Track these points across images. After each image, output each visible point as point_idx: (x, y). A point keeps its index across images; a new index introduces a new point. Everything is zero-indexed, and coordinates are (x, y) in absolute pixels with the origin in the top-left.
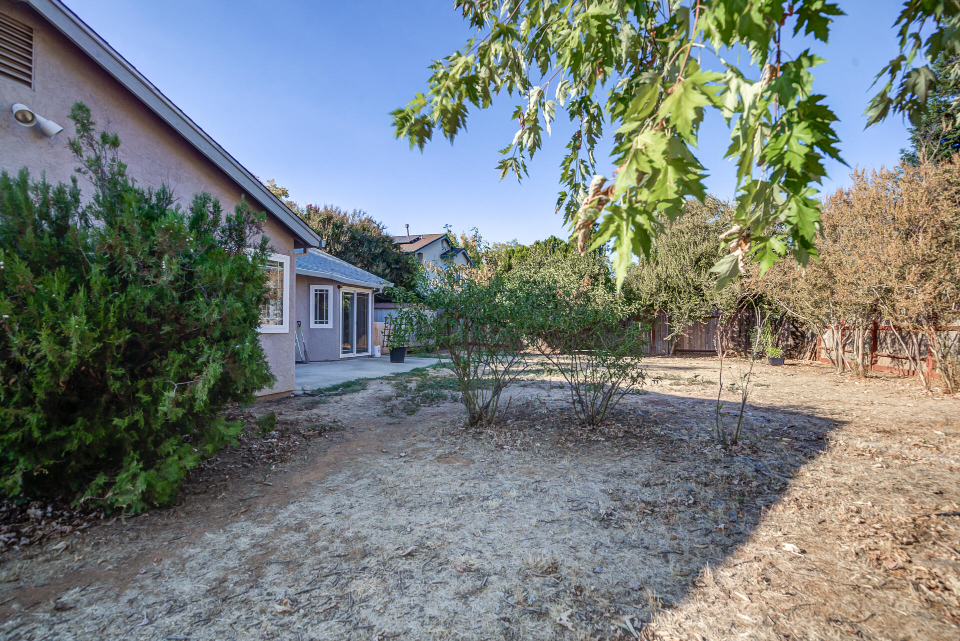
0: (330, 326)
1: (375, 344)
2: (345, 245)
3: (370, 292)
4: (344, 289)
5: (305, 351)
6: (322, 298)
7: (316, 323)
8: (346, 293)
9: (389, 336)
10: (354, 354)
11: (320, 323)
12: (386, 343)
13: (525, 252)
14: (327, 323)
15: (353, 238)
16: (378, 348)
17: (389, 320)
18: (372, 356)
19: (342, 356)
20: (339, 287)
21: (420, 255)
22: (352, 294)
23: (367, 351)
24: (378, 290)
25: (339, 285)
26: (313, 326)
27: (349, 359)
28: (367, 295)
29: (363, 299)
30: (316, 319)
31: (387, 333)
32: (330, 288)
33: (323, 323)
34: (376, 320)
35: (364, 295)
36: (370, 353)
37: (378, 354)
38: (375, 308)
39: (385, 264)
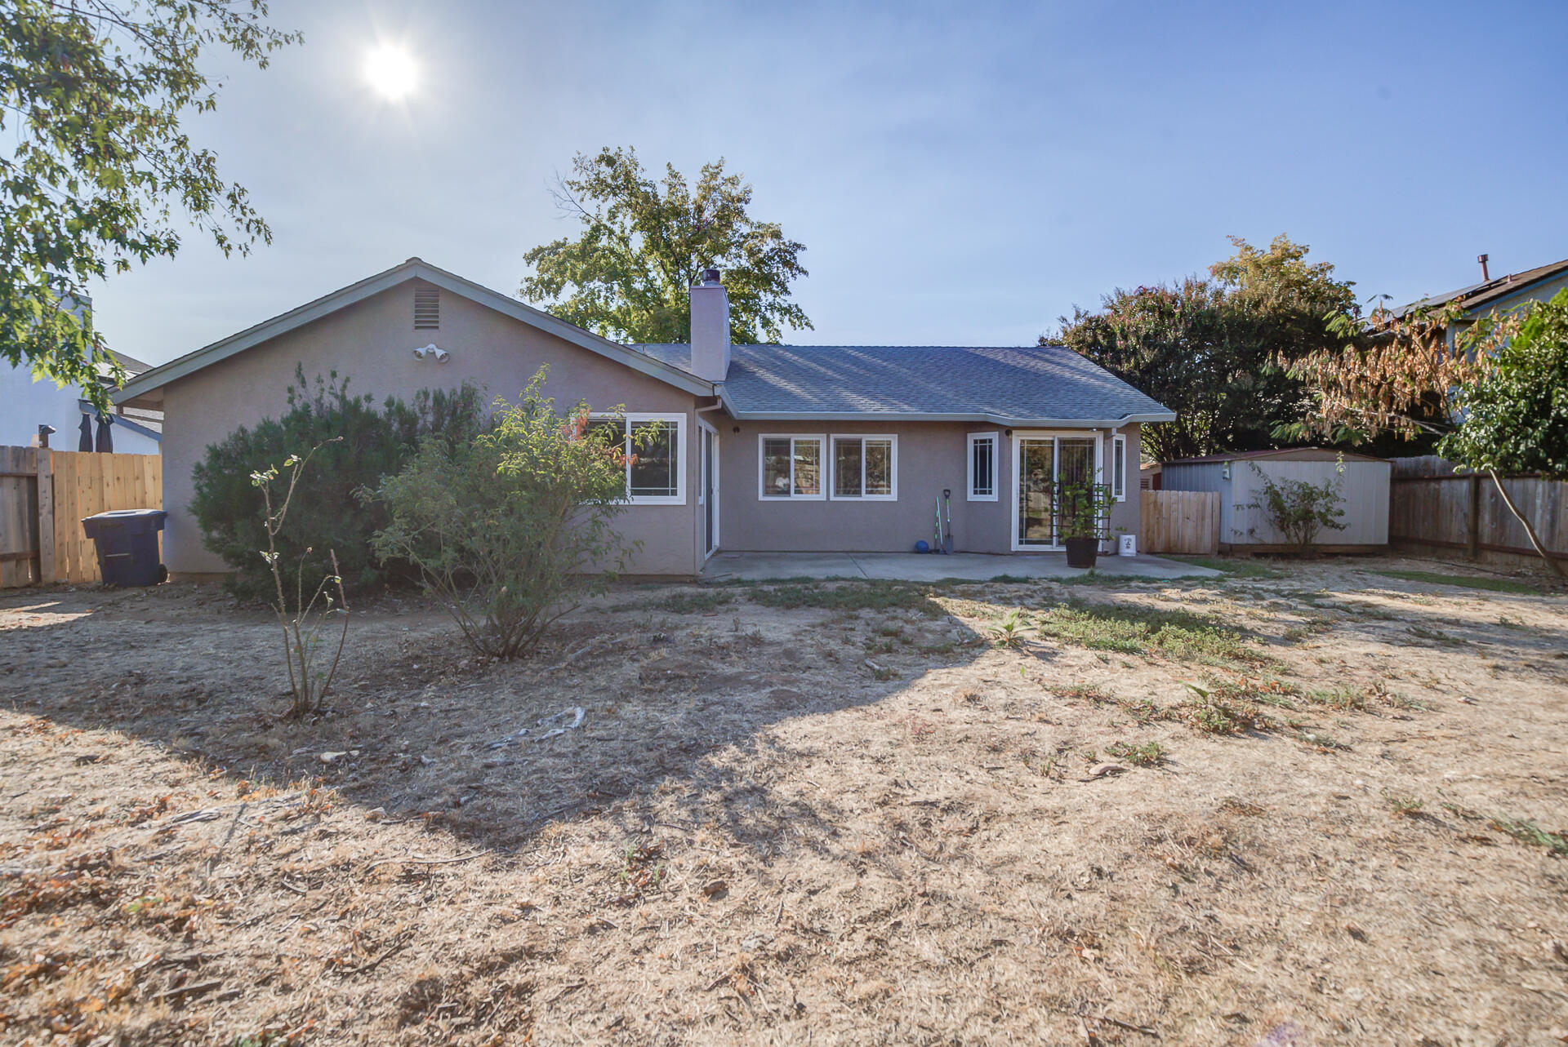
0: (994, 497)
3: (1096, 435)
4: (1026, 435)
5: (949, 536)
6: (983, 455)
7: (975, 492)
8: (1026, 441)
10: (1054, 547)
11: (981, 492)
14: (990, 492)
16: (1125, 540)
19: (1019, 547)
20: (1009, 433)
22: (1050, 442)
25: (1008, 429)
26: (971, 497)
28: (1092, 441)
30: (975, 485)
32: (994, 436)
33: (984, 492)
35: (1081, 442)
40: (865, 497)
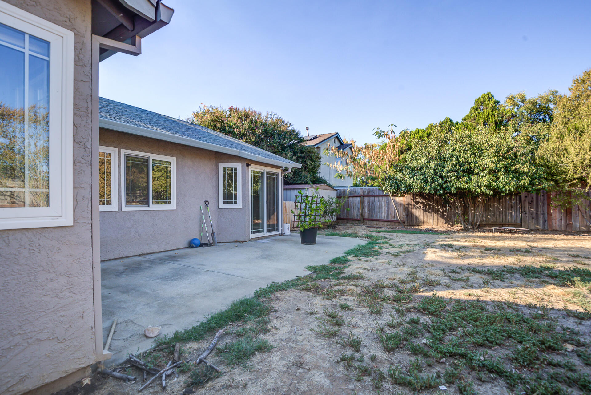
0: (239, 205)
1: (285, 222)
2: (259, 136)
3: (279, 171)
4: (254, 168)
5: (213, 233)
6: (231, 178)
7: (225, 202)
8: (255, 172)
9: (299, 216)
10: (265, 234)
11: (229, 202)
12: (296, 224)
13: (421, 133)
14: (236, 202)
15: (266, 132)
16: (287, 226)
17: (299, 199)
18: (282, 235)
19: (252, 236)
20: (248, 165)
21: (318, 148)
22: (262, 173)
23: (277, 230)
24: (287, 169)
25: (248, 162)
26: (222, 205)
27: (259, 238)
28: (277, 175)
29: (272, 178)
30: (225, 198)
31: (297, 212)
32: (239, 166)
33: (232, 202)
34: (285, 199)
35: (273, 174)
36: (280, 232)
37: (288, 232)
38: (284, 189)
39: (292, 153)
40: (152, 207)
